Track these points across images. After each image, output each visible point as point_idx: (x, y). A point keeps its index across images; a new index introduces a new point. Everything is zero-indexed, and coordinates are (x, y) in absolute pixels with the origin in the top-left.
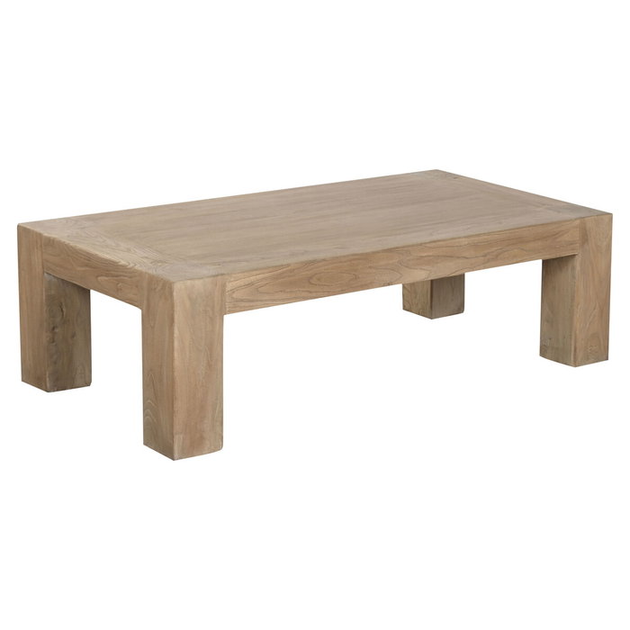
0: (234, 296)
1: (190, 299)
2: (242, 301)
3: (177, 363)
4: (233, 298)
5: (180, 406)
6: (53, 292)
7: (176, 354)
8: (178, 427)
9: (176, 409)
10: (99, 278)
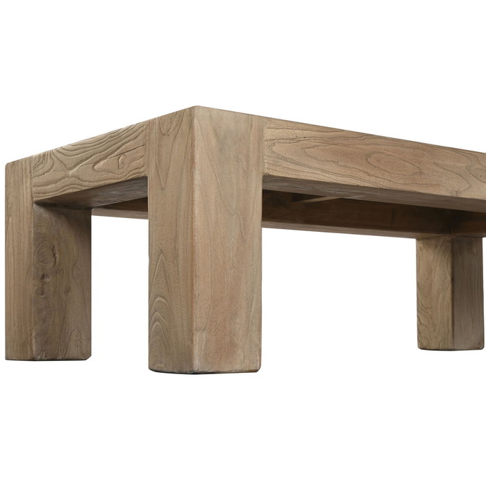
0: (275, 148)
1: (217, 135)
2: (285, 159)
3: (198, 223)
4: (273, 152)
5: (203, 288)
6: (44, 230)
7: (197, 211)
8: (199, 320)
9: (196, 292)
10: (95, 167)
